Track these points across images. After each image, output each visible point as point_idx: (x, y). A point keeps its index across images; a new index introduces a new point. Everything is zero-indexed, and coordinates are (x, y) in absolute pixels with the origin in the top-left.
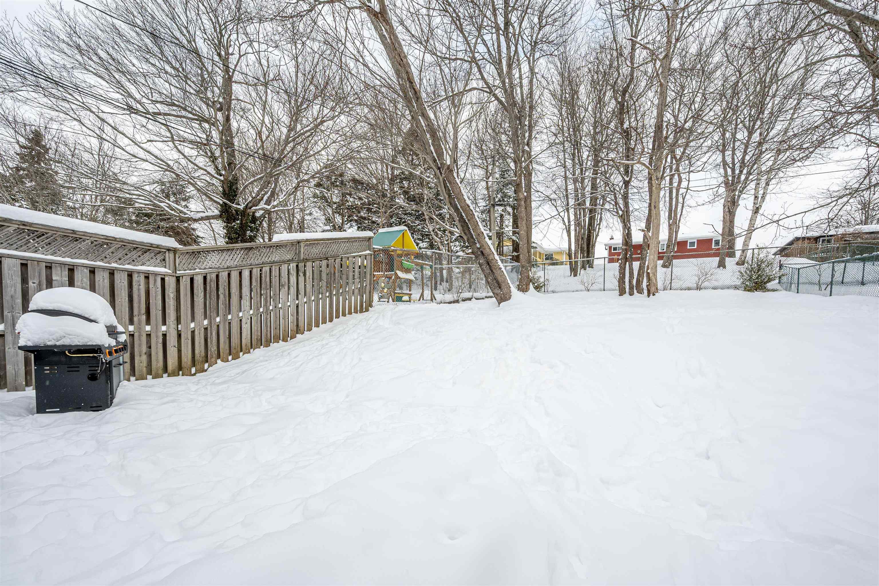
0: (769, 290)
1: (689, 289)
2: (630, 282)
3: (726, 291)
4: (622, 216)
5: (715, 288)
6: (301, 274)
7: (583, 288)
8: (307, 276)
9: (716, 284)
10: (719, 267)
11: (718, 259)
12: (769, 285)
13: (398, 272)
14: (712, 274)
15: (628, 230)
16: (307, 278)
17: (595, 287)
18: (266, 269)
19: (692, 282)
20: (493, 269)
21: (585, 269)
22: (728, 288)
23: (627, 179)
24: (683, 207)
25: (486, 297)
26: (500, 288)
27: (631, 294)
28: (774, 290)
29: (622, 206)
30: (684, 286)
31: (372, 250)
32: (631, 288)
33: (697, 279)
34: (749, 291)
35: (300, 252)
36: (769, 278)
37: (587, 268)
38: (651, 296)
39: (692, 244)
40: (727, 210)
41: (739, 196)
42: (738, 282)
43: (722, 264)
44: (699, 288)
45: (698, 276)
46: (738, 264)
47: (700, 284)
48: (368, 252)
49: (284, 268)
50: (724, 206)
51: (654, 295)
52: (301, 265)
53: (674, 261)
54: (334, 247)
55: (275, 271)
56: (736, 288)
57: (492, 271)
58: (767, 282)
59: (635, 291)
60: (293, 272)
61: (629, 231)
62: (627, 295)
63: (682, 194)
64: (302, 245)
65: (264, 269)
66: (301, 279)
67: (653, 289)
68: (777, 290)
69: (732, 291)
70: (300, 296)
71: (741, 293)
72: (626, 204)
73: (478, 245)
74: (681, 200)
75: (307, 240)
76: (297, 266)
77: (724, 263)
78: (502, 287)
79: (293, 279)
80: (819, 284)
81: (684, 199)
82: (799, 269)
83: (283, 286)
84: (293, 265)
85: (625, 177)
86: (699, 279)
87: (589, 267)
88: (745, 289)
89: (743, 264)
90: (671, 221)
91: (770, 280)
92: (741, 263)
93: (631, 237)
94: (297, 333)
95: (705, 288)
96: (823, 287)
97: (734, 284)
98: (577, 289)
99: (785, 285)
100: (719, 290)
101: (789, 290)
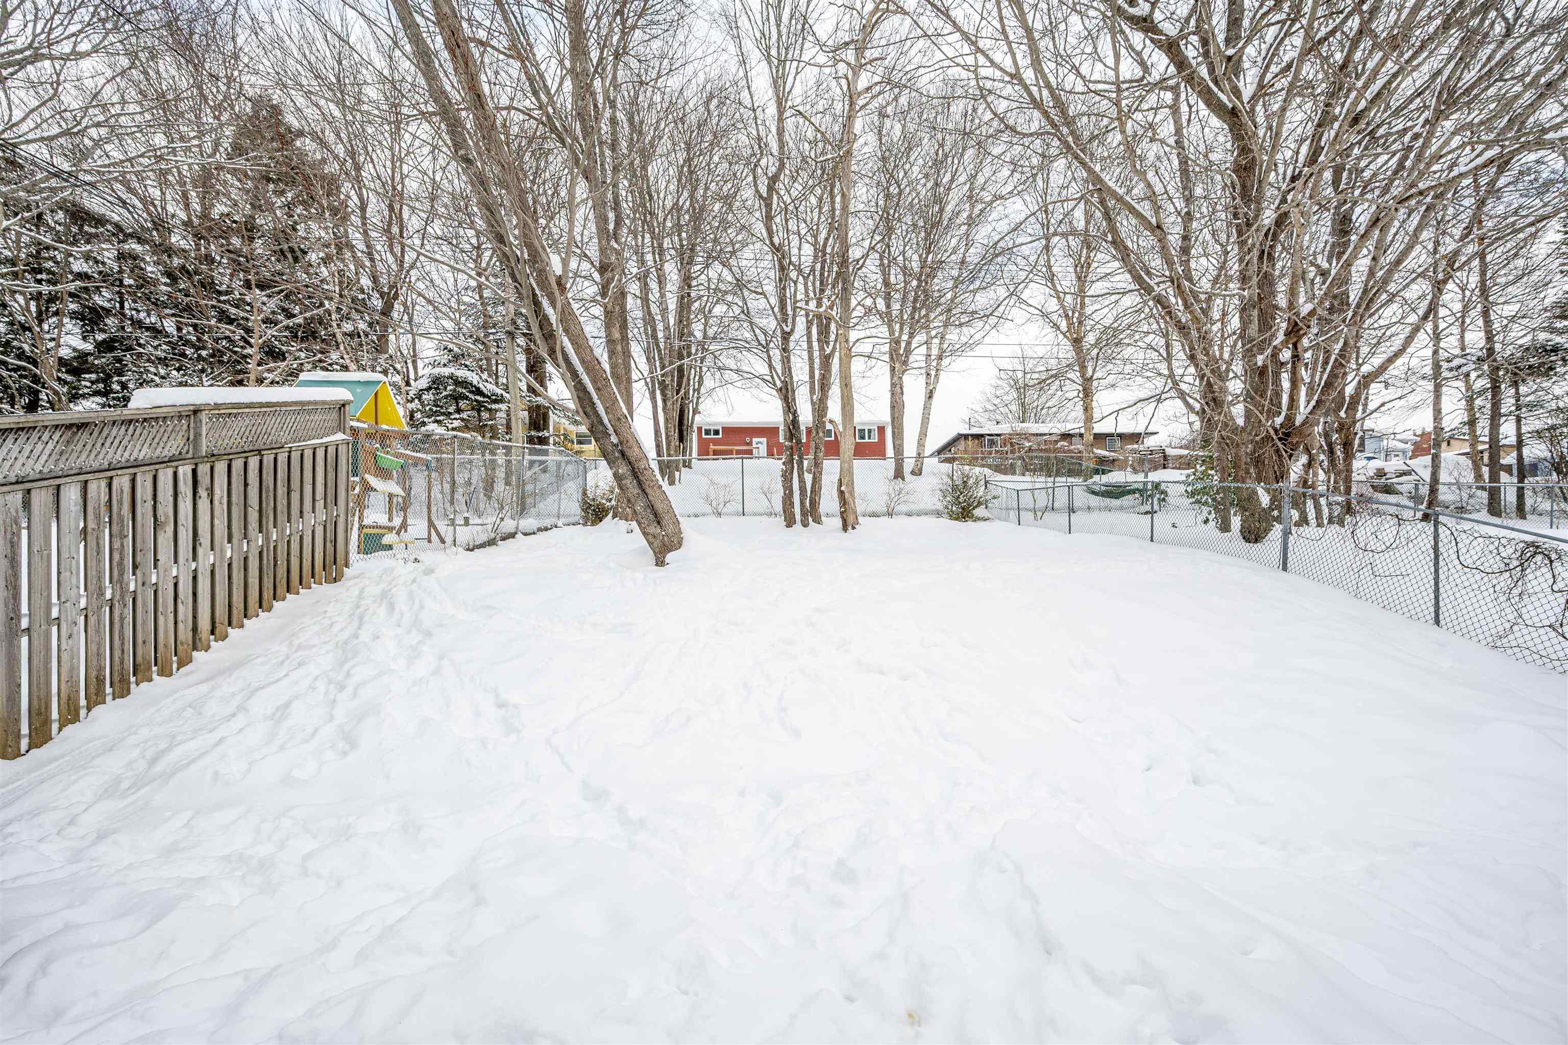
0: (978, 519)
1: (874, 515)
2: (802, 504)
3: (924, 519)
4: (781, 389)
5: (909, 515)
6: (203, 493)
7: (708, 509)
8: (216, 498)
9: (914, 507)
10: (896, 477)
12: (979, 512)
13: (367, 476)
14: (907, 493)
16: (216, 503)
17: (730, 508)
18: (122, 482)
19: (880, 504)
20: (646, 487)
22: (928, 514)
23: (788, 329)
25: (540, 530)
26: (659, 523)
27: (806, 525)
28: (984, 519)
29: (780, 372)
30: (868, 510)
31: (348, 431)
32: (804, 514)
33: (887, 498)
34: (956, 519)
35: (198, 435)
36: (978, 502)
38: (851, 530)
42: (939, 506)
43: (898, 474)
44: (890, 513)
45: (889, 494)
47: (891, 507)
48: (340, 436)
49: (165, 477)
51: (854, 528)
52: (204, 469)
54: (272, 423)
55: (143, 486)
56: (938, 514)
57: (643, 490)
58: (976, 507)
60: (185, 489)
62: (798, 526)
64: (204, 416)
65: (115, 482)
66: (203, 504)
67: (851, 519)
68: (989, 520)
69: (932, 521)
70: (200, 551)
71: (945, 522)
73: (614, 439)
75: (217, 406)
76: (194, 472)
77: (902, 472)
78: (664, 523)
79: (185, 506)
80: (1035, 511)
82: (1018, 491)
83: (164, 524)
84: (185, 471)
85: (784, 326)
86: (890, 500)
88: (952, 516)
91: (979, 504)
94: (195, 648)
95: (899, 514)
96: (1039, 514)
97: (934, 507)
98: (698, 511)
99: (995, 511)
100: (914, 519)
101: (1006, 520)
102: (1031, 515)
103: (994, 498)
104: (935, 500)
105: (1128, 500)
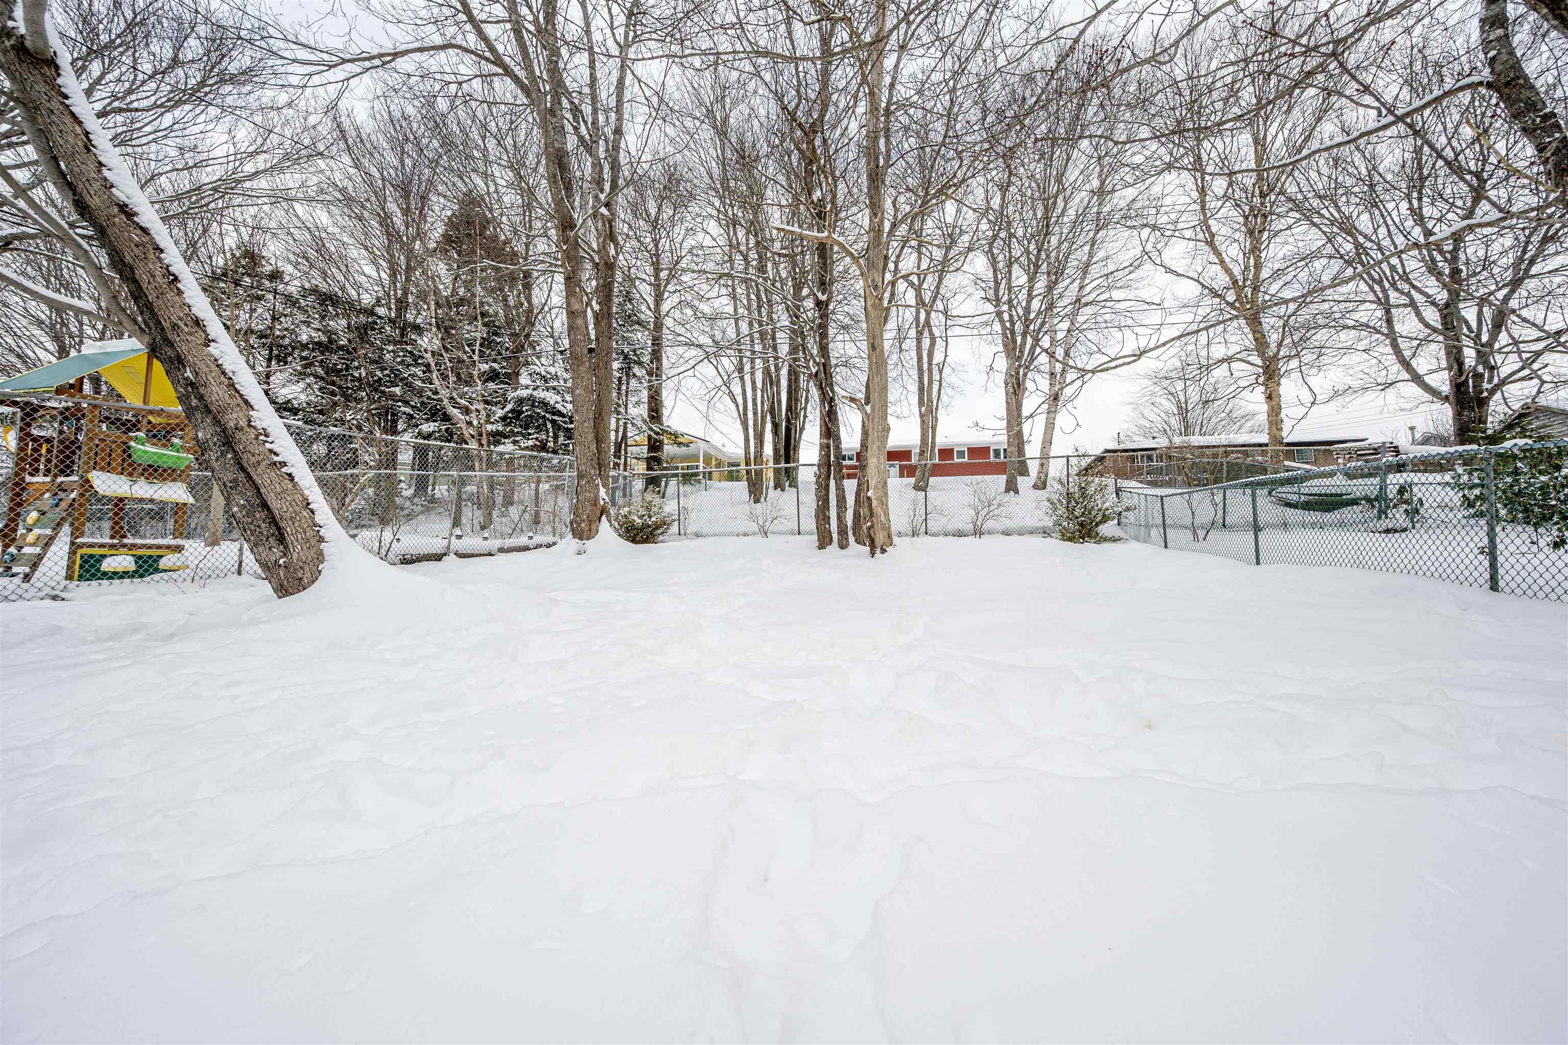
0: (1105, 539)
1: (960, 534)
2: (840, 518)
3: (1027, 539)
4: (816, 374)
5: (1006, 533)
9: (1007, 524)
10: (1007, 490)
11: (1003, 478)
12: (1107, 529)
14: (999, 505)
15: (830, 403)
17: (777, 526)
19: (964, 520)
21: (783, 490)
22: (1031, 533)
23: (824, 300)
24: (940, 385)
25: (501, 550)
27: (843, 546)
28: (1114, 540)
29: (815, 353)
30: (951, 527)
32: (843, 532)
33: (973, 513)
34: (1070, 540)
36: (1104, 515)
37: (787, 488)
38: (878, 554)
39: (961, 454)
40: (1011, 390)
41: (1025, 375)
42: (1049, 523)
43: (1012, 487)
44: (978, 532)
45: (975, 508)
46: (1035, 487)
47: (979, 523)
50: (1006, 384)
51: (883, 551)
53: (932, 480)
56: (1046, 533)
58: (1101, 522)
59: (851, 539)
61: (831, 407)
62: (834, 548)
63: (938, 365)
67: (880, 538)
68: (1120, 539)
69: (1037, 541)
71: (1055, 543)
72: (824, 350)
74: (936, 377)
77: (1016, 484)
80: (1193, 528)
81: (941, 372)
82: (1162, 497)
85: (819, 294)
86: (977, 514)
87: (790, 486)
88: (1063, 535)
89: (1044, 488)
90: (923, 409)
91: (1105, 519)
92: (1041, 485)
93: (836, 419)
95: (989, 533)
96: (1201, 533)
97: (1040, 524)
98: (746, 530)
99: (1131, 530)
100: (1015, 538)
101: (1146, 540)
102: (1189, 534)
103: (1128, 509)
104: (1040, 513)
105: (1347, 513)
